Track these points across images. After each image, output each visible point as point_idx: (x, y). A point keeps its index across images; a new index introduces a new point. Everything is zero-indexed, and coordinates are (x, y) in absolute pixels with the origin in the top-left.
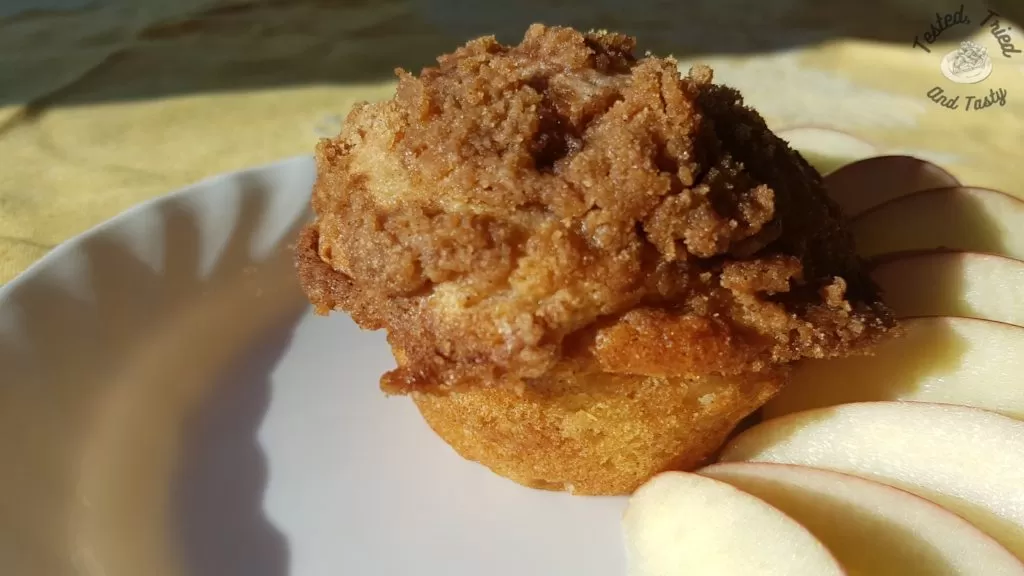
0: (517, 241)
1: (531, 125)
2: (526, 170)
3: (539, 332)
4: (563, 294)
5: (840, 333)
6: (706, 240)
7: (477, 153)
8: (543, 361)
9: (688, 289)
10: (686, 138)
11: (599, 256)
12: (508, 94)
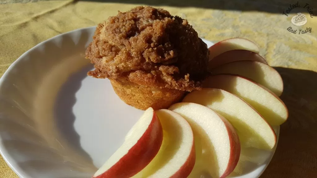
0: (117, 51)
1: (128, 29)
2: (123, 38)
3: (116, 70)
4: (123, 64)
5: (183, 85)
6: (154, 59)
7: (116, 32)
8: (116, 76)
9: (151, 68)
10: (157, 37)
11: (132, 58)
12: (128, 21)
